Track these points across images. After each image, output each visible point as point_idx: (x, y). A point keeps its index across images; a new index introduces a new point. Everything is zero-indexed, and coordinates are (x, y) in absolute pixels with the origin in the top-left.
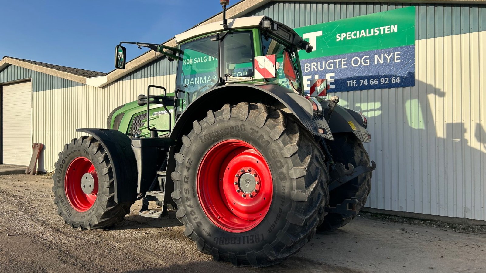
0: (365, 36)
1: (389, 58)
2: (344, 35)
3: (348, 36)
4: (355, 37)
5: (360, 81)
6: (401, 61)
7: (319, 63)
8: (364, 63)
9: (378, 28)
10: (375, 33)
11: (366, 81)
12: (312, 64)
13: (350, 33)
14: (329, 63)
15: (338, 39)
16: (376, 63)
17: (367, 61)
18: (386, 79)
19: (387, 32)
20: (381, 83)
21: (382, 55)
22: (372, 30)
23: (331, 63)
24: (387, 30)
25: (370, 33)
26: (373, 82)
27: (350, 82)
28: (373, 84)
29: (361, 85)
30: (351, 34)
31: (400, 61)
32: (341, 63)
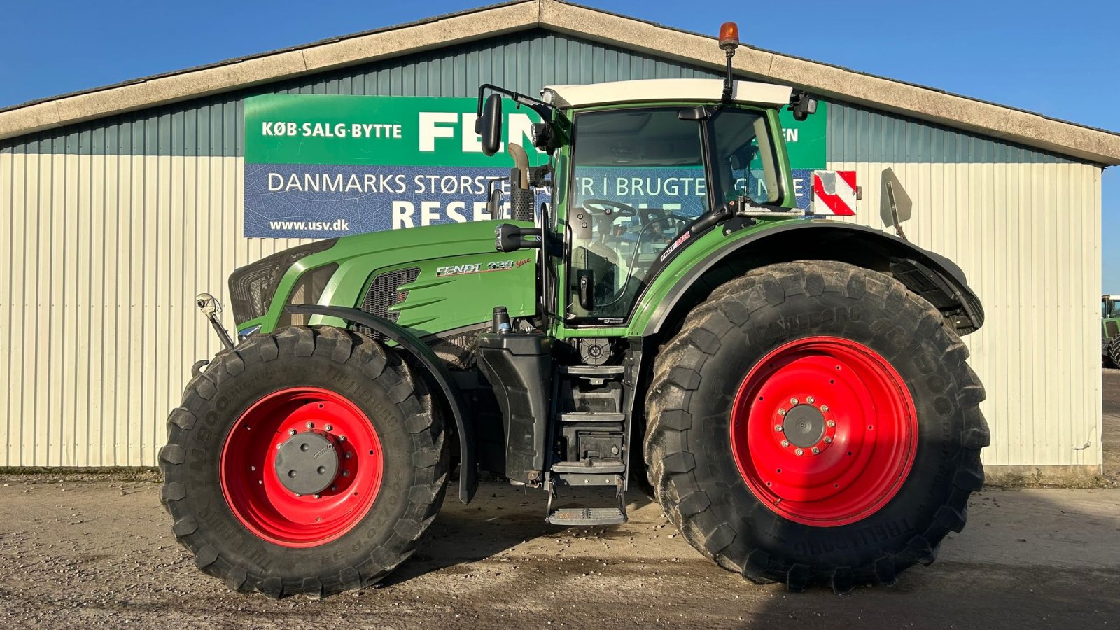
6: (804, 195)
7: (648, 179)
12: (634, 179)
14: (669, 182)
23: (674, 183)
31: (801, 195)
32: (695, 186)
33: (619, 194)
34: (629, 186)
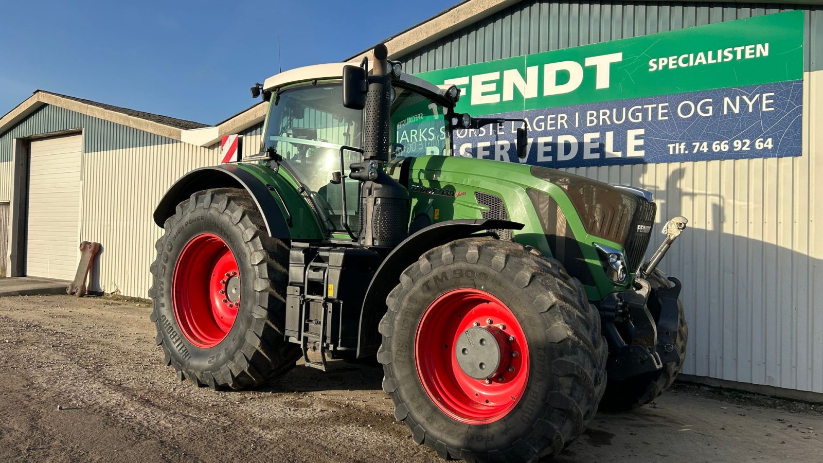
0: (704, 62)
1: (750, 104)
2: (663, 62)
3: (671, 62)
4: (686, 65)
5: (694, 144)
6: (775, 109)
7: (615, 110)
8: (702, 112)
9: (731, 49)
10: (724, 57)
11: (705, 144)
12: (601, 111)
13: (676, 57)
14: (634, 111)
15: (652, 67)
16: (725, 112)
17: (707, 108)
18: (744, 141)
19: (747, 56)
20: (735, 150)
21: (738, 98)
22: (720, 52)
23: (638, 111)
24: (748, 52)
25: (715, 57)
26: (718, 146)
27: (674, 145)
28: (718, 150)
29: (695, 151)
30: (677, 59)
31: (772, 109)
32: (658, 112)
33: (588, 125)
34: (598, 118)
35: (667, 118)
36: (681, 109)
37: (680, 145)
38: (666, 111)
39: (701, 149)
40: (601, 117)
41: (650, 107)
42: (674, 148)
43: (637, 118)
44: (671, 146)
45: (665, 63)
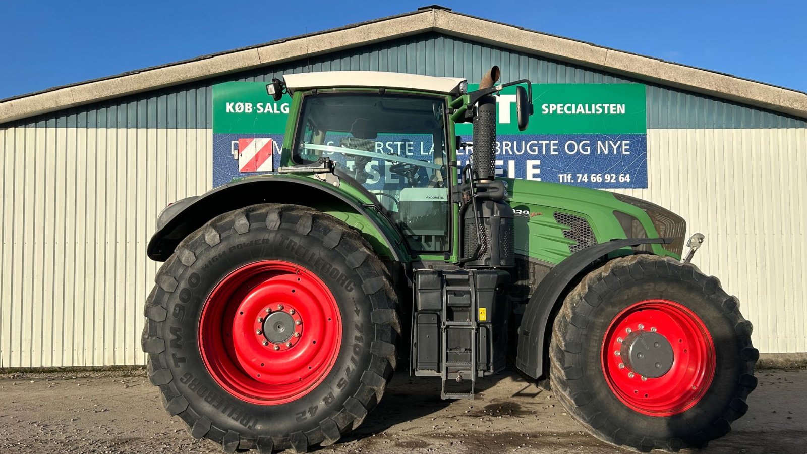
0: (583, 112)
1: (615, 148)
2: (553, 107)
3: (559, 109)
4: (570, 113)
5: (578, 175)
6: (631, 153)
7: (515, 142)
8: (583, 151)
9: (600, 105)
10: (596, 110)
11: (586, 175)
12: (504, 143)
13: (562, 105)
15: (545, 111)
16: (599, 153)
17: (586, 148)
18: (612, 175)
19: (612, 112)
20: (606, 181)
21: (607, 142)
22: (593, 106)
23: (534, 145)
24: (612, 109)
25: (590, 110)
26: (595, 178)
27: (563, 175)
28: (595, 181)
29: (579, 181)
30: (563, 107)
31: (629, 153)
32: (550, 147)
35: (557, 153)
36: (568, 147)
37: (567, 175)
38: (557, 147)
39: (583, 179)
40: (504, 148)
41: (544, 143)
42: (563, 177)
43: (534, 151)
44: (561, 176)
45: (555, 109)
